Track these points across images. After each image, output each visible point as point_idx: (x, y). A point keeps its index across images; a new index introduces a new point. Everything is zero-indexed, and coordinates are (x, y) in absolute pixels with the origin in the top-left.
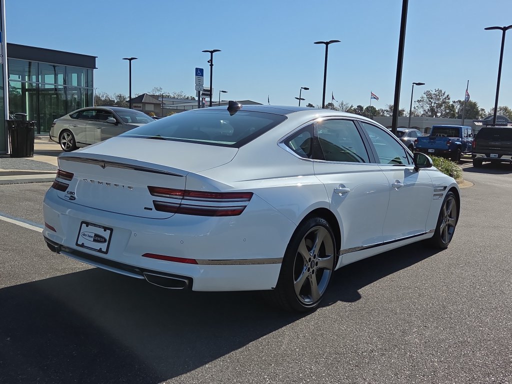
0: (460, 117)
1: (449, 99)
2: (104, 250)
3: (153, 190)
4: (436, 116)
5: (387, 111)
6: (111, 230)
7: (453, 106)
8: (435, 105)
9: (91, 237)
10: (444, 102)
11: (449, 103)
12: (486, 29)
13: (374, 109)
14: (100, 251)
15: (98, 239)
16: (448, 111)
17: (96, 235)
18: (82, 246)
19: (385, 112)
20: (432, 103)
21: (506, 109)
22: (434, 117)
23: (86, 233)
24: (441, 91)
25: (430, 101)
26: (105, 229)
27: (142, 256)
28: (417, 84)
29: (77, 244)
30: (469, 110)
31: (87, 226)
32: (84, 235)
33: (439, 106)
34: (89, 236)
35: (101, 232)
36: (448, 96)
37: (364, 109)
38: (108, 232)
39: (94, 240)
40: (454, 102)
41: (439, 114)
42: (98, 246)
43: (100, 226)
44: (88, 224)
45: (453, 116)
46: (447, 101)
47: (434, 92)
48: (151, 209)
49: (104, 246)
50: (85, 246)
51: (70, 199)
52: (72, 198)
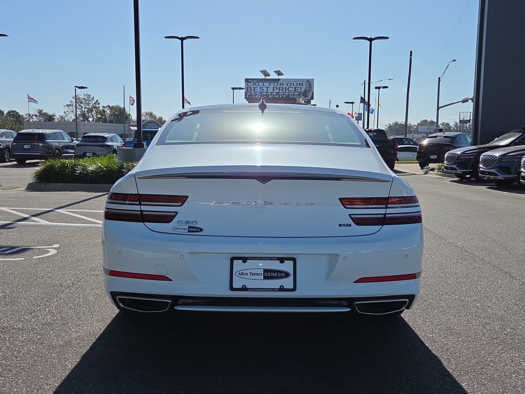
0: (111, 122)
1: (99, 104)
2: (289, 287)
3: (346, 202)
4: (88, 121)
5: (36, 116)
6: (294, 260)
7: (104, 111)
8: (86, 110)
9: (259, 274)
10: (95, 107)
11: (99, 107)
12: (166, 37)
13: (17, 113)
14: (282, 289)
16: (99, 116)
17: (267, 271)
18: (244, 289)
19: (34, 117)
20: (82, 107)
21: (151, 114)
22: (86, 122)
23: (244, 272)
24: (90, 96)
25: (80, 106)
26: (282, 260)
27: (354, 282)
28: (79, 88)
29: (232, 288)
30: (119, 115)
31: (244, 262)
32: (242, 274)
33: (90, 110)
34: (254, 274)
35: (275, 265)
36: (97, 101)
37: (5, 113)
38: (289, 262)
39: (265, 278)
40: (104, 107)
41: (91, 119)
42: (275, 283)
43: (271, 259)
44: (245, 259)
45: (105, 121)
46: (97, 105)
47: (82, 97)
48: (350, 225)
49: (288, 283)
50: (250, 289)
51: (189, 231)
52: (194, 230)
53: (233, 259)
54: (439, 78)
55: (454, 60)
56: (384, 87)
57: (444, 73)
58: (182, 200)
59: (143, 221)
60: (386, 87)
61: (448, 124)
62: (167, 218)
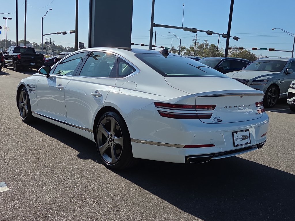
2: (249, 142)
6: (248, 130)
9: (241, 138)
14: (247, 143)
15: (244, 138)
17: (243, 136)
18: (238, 145)
23: (237, 138)
26: (246, 131)
29: (234, 146)
31: (236, 133)
32: (236, 139)
34: (240, 138)
35: (244, 133)
38: (248, 132)
39: (243, 139)
42: (245, 142)
43: (243, 131)
44: (236, 132)
49: (248, 140)
50: (240, 145)
51: (218, 122)
52: (219, 121)
53: (233, 133)
54: (42, 18)
55: (51, 9)
56: (9, 19)
57: (45, 15)
58: (214, 107)
59: (199, 118)
60: (10, 19)
61: (37, 44)
62: (209, 116)
